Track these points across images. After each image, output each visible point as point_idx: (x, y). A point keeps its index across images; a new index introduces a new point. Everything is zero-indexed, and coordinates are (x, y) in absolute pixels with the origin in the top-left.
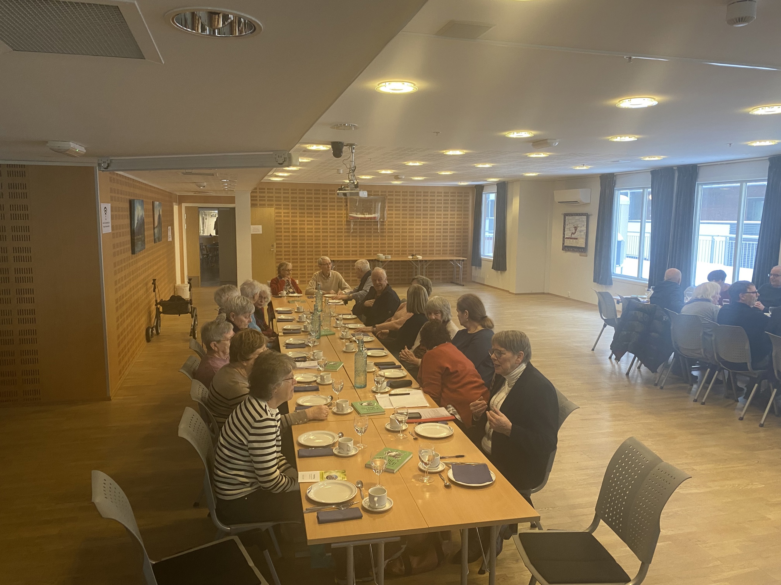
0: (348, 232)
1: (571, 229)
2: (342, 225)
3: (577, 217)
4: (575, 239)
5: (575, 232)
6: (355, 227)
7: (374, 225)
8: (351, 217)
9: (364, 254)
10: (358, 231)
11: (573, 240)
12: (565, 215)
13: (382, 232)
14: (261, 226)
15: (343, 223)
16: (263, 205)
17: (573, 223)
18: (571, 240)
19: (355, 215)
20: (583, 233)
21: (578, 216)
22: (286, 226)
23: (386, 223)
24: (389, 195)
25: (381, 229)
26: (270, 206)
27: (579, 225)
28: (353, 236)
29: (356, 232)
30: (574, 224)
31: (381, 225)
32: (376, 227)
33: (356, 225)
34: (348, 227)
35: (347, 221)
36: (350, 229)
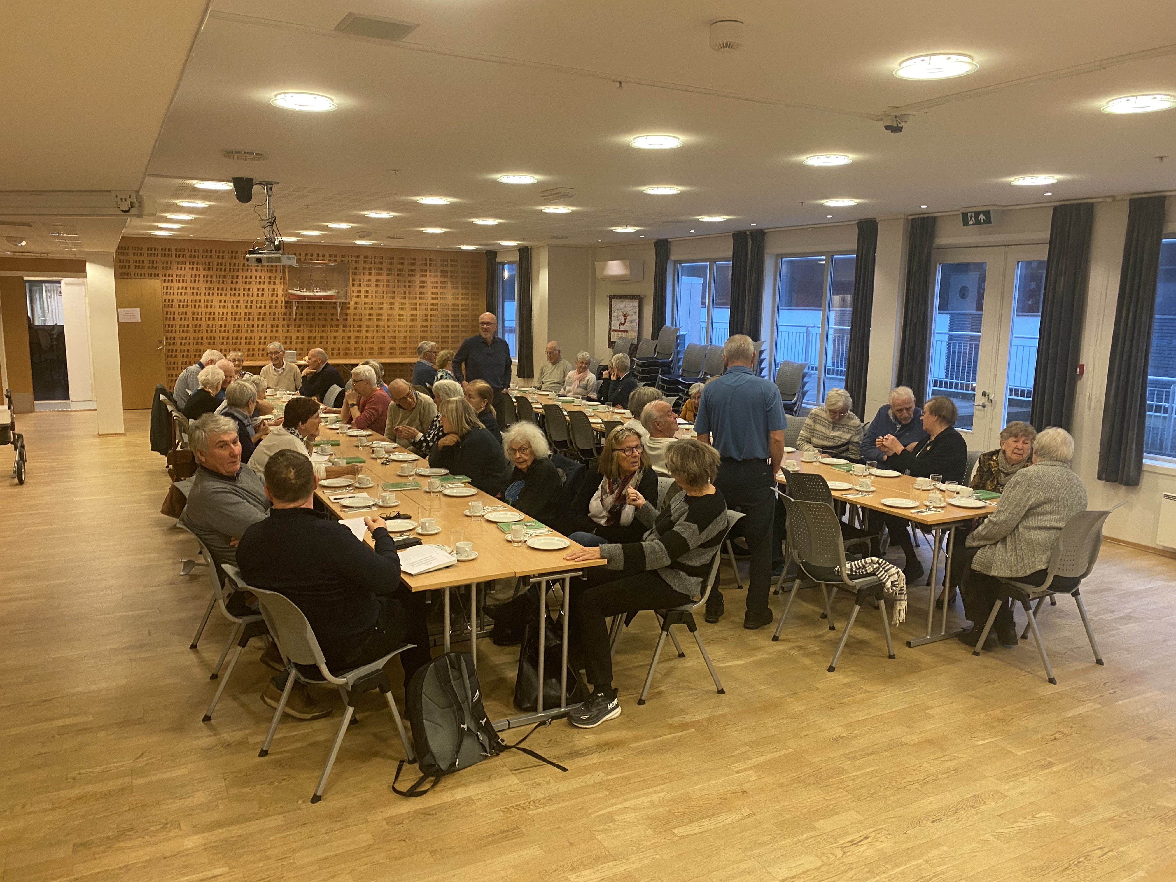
0: (289, 319)
1: (619, 317)
2: (277, 307)
3: (627, 301)
4: (624, 331)
5: (624, 322)
6: (300, 311)
7: (331, 308)
8: (292, 294)
10: (305, 317)
11: (622, 333)
12: (612, 297)
13: (343, 320)
14: (139, 309)
15: (280, 305)
16: (142, 276)
17: (621, 309)
18: (620, 333)
19: (299, 293)
20: (635, 324)
21: (628, 298)
22: (182, 310)
23: (351, 305)
24: (353, 262)
25: (342, 314)
26: (155, 276)
27: (630, 313)
28: (296, 326)
29: (302, 319)
30: (623, 311)
31: (342, 308)
32: (332, 311)
33: (302, 308)
34: (288, 311)
35: (285, 302)
36: (290, 314)
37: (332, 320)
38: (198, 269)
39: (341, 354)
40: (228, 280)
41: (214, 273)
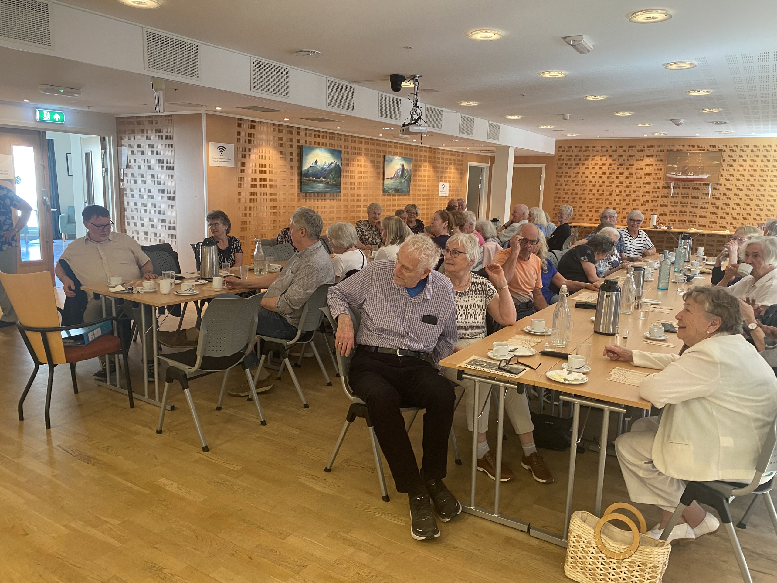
0: (667, 197)
2: (659, 188)
6: (677, 191)
7: (704, 189)
8: (670, 177)
9: (685, 225)
10: (680, 195)
13: (713, 198)
15: (661, 185)
19: (675, 176)
23: (723, 187)
24: (731, 151)
25: (713, 194)
28: (672, 202)
29: (677, 197)
31: (714, 189)
32: (705, 191)
33: (679, 188)
34: (666, 190)
35: (667, 184)
36: (669, 193)
37: (702, 198)
38: (606, 160)
39: (707, 226)
40: (626, 167)
41: (616, 163)
